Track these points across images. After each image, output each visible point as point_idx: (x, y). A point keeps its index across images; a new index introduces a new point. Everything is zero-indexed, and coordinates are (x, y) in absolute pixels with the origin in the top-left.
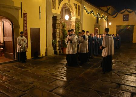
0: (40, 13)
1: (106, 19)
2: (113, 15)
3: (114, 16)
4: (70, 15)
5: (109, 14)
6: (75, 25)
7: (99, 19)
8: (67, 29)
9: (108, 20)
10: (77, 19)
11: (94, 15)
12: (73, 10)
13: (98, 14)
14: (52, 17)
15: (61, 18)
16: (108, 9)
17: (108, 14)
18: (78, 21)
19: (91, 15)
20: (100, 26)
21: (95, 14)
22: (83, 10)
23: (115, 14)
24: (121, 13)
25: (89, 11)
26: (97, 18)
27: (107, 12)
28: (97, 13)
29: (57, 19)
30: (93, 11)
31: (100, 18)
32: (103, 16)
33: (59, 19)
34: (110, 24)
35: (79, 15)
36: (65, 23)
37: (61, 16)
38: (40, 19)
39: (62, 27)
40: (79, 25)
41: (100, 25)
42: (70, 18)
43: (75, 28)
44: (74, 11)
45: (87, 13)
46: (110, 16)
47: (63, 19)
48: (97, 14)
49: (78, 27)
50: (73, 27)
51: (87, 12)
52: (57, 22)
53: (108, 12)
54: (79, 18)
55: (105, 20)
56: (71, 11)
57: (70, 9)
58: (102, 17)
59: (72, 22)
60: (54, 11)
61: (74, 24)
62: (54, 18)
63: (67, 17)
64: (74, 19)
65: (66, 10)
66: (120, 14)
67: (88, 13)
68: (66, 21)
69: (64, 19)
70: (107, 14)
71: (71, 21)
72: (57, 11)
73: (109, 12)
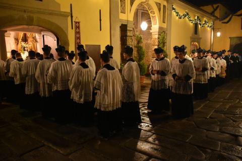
0: (100, 20)
1: (211, 27)
2: (224, 19)
3: (226, 20)
4: (149, 22)
5: (217, 18)
6: (159, 38)
7: (200, 26)
8: (144, 45)
9: (214, 29)
10: (160, 28)
11: (190, 20)
12: (154, 14)
13: (198, 18)
14: (120, 27)
15: (133, 26)
16: (215, 10)
17: (214, 18)
18: (163, 32)
19: (185, 22)
20: (200, 38)
21: (192, 19)
22: (171, 14)
23: (227, 17)
24: (238, 16)
25: (181, 14)
26: (196, 25)
27: (212, 14)
29: (128, 28)
30: (188, 14)
31: (201, 25)
32: (205, 22)
33: (132, 29)
34: (219, 34)
35: (164, 22)
36: (142, 35)
37: (134, 24)
38: (101, 30)
39: (136, 42)
40: (164, 37)
41: (200, 37)
42: (149, 28)
43: (157, 44)
44: (157, 14)
45: (177, 18)
46: (218, 22)
48: (196, 18)
49: (163, 41)
50: (154, 41)
51: (177, 15)
52: (128, 34)
53: (215, 15)
54: (164, 26)
55: (209, 29)
56: (151, 15)
57: (149, 12)
58: (204, 23)
59: (153, 34)
60: (123, 17)
61: (157, 36)
62: (124, 28)
63: (144, 26)
64: (155, 28)
65: (143, 14)
67: (180, 18)
68: (143, 32)
69: (138, 29)
70: (212, 17)
71: (151, 31)
72: (128, 16)
73: (217, 14)
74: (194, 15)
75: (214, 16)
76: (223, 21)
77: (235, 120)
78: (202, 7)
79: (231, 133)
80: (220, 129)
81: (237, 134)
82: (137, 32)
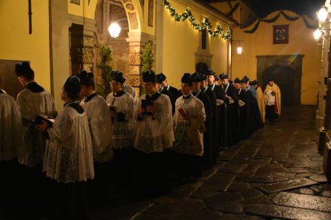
0: (30, 13)
1: (227, 37)
2: (248, 26)
3: (250, 28)
4: (124, 24)
5: (237, 24)
6: (141, 53)
7: (210, 35)
8: (115, 65)
9: (233, 42)
10: (144, 35)
11: (194, 25)
12: (133, 9)
13: (207, 21)
14: (70, 29)
15: (95, 29)
16: (233, 10)
17: (232, 23)
18: (149, 41)
19: (186, 25)
20: (211, 56)
21: (197, 22)
22: (162, 10)
23: (251, 23)
24: (269, 21)
25: (180, 14)
26: (204, 33)
27: (229, 16)
28: (201, 19)
29: (85, 33)
30: (190, 14)
31: (211, 33)
32: (219, 28)
33: (92, 34)
34: (240, 50)
35: (150, 25)
36: (110, 47)
37: (96, 25)
38: (30, 32)
39: (100, 59)
40: (150, 52)
41: (211, 53)
42: (125, 33)
43: (139, 63)
44: (137, 10)
45: (173, 19)
46: (237, 30)
47: (104, 35)
48: (204, 22)
49: (148, 58)
50: (133, 58)
51: (173, 15)
52: (86, 42)
53: (234, 18)
54: (151, 31)
55: (224, 41)
56: (127, 11)
57: (124, 5)
58: (216, 30)
59: (130, 44)
60: (74, 10)
61: (137, 50)
62: (77, 32)
63: (114, 29)
64: (135, 34)
65: (112, 7)
66: (266, 23)
67: (178, 20)
68: (113, 39)
69: (104, 33)
70: (230, 22)
71: (127, 40)
72: (86, 11)
73: (237, 16)
74: (201, 17)
75: (232, 20)
76: (245, 29)
77: (267, 191)
78: (212, 4)
79: (262, 213)
80: (244, 209)
81: (270, 214)
82: (101, 39)
